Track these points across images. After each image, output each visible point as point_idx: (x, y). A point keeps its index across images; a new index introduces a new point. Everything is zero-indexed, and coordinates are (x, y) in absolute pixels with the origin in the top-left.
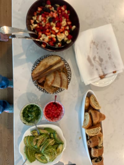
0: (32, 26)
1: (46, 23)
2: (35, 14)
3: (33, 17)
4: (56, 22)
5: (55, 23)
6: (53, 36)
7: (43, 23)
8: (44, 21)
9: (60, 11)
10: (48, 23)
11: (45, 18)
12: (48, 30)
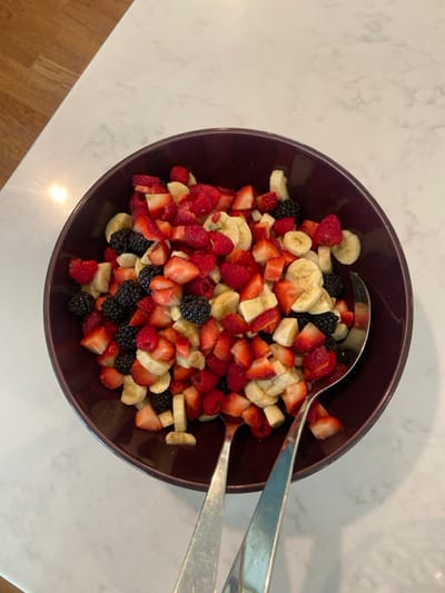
0: (171, 428)
1: (195, 340)
2: (114, 378)
3: (126, 399)
4: (215, 276)
5: (221, 287)
6: (285, 333)
7: (185, 362)
8: (181, 350)
9: (164, 226)
10: (200, 331)
11: (167, 334)
12: (238, 351)
